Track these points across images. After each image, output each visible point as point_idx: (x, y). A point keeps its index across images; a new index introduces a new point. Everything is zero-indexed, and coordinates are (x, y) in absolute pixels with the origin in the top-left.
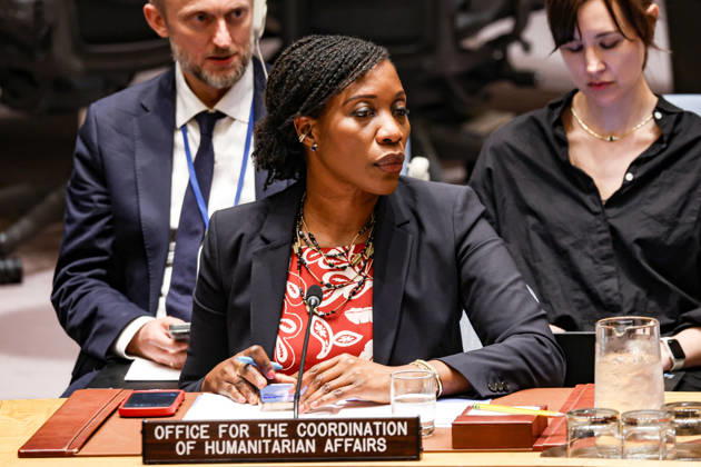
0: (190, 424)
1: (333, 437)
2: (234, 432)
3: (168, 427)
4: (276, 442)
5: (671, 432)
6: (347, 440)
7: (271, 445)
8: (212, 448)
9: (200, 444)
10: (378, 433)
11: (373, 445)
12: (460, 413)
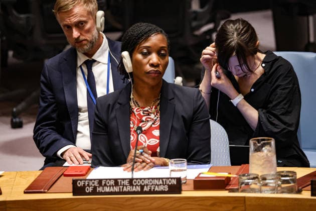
0: (91, 180)
1: (147, 185)
2: (108, 183)
3: (82, 181)
4: (125, 187)
5: (279, 182)
6: (152, 186)
7: (123, 188)
8: (100, 189)
9: (95, 188)
10: (164, 183)
11: (163, 188)
12: (196, 176)
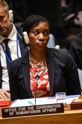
0: (12, 108)
1: (44, 109)
2: (22, 109)
3: (7, 109)
4: (32, 111)
6: (47, 109)
7: (31, 112)
8: (17, 113)
9: (15, 112)
10: (54, 107)
11: (53, 110)
12: (72, 101)
